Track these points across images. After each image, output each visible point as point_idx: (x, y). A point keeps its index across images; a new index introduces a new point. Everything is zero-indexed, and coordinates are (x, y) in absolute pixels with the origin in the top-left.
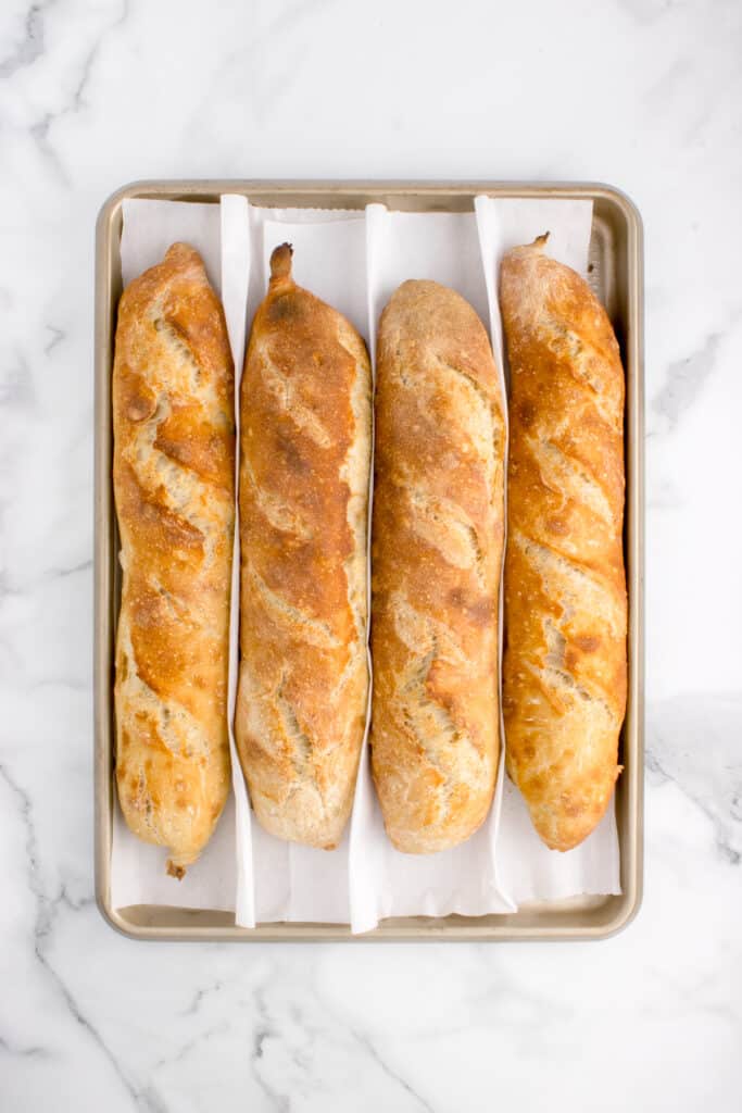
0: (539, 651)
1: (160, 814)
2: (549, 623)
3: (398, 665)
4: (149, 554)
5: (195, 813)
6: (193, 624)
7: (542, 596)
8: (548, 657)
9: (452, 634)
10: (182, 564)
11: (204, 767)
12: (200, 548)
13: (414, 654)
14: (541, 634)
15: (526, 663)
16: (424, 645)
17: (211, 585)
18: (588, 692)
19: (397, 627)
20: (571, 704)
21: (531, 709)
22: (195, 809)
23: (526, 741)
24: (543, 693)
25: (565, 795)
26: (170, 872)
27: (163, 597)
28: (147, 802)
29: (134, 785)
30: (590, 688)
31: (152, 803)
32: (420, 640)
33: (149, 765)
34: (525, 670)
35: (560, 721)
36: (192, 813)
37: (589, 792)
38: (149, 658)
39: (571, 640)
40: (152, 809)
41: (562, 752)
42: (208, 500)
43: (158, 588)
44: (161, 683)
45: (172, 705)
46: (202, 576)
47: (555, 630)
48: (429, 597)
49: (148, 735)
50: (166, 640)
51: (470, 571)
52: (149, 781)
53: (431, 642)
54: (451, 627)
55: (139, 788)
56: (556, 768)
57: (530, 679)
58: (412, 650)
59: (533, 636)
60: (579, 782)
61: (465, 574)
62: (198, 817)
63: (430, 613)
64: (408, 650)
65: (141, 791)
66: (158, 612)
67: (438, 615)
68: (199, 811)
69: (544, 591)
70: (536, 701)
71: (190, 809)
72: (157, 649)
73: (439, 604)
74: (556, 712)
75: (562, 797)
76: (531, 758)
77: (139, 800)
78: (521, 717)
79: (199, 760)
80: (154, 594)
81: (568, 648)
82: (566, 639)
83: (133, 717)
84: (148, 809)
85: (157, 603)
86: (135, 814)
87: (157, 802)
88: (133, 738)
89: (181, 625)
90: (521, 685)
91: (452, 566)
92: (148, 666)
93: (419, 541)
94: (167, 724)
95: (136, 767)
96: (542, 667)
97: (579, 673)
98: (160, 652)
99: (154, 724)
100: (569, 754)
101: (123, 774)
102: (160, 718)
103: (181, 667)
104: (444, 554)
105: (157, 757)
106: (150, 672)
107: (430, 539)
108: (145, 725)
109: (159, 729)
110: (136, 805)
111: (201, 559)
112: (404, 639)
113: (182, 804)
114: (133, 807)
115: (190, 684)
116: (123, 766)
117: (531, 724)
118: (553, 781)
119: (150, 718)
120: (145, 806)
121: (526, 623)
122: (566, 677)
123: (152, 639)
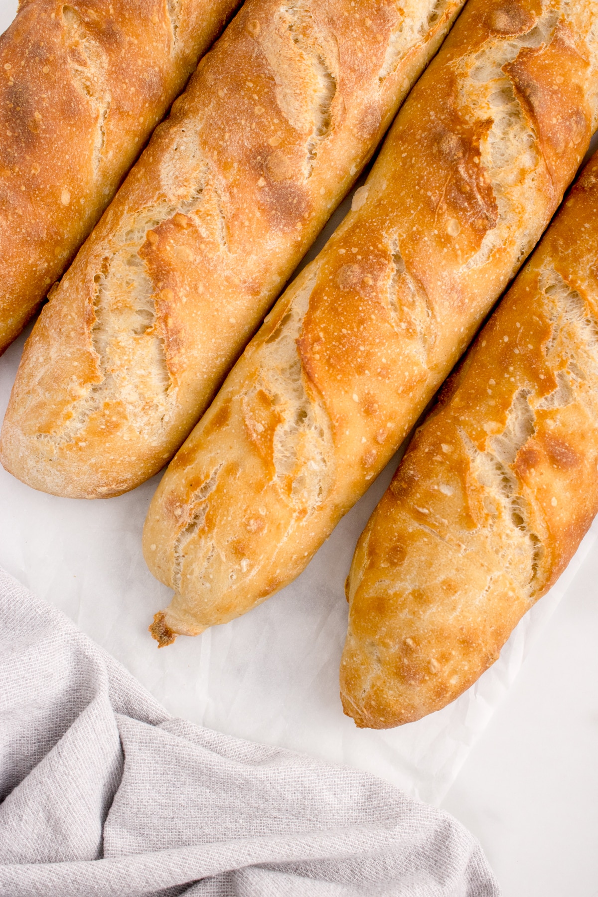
0: (489, 426)
1: (203, 542)
2: (524, 395)
3: (135, 203)
4: (409, 201)
5: (249, 571)
6: (410, 323)
7: (537, 353)
8: (498, 441)
9: (225, 198)
10: (444, 240)
11: (298, 519)
12: (480, 233)
13: (163, 197)
14: (506, 405)
15: (462, 433)
16: (181, 191)
17: (462, 291)
18: (525, 516)
19: (167, 156)
20: (494, 517)
21: (432, 496)
22: (251, 566)
23: (401, 538)
24: (464, 482)
25: (410, 642)
26: (153, 629)
27: (394, 265)
28: (196, 517)
29: (193, 484)
30: (531, 513)
31: (202, 522)
32: (183, 182)
33: (231, 469)
34: (454, 442)
35: (465, 533)
36: (245, 570)
37: (444, 658)
38: (325, 330)
39: (542, 435)
40: (196, 530)
41: (442, 577)
42: (528, 182)
43: (392, 250)
44: (320, 371)
45: (315, 410)
46: (460, 271)
47: (527, 410)
48: (227, 135)
49: (260, 428)
50: (362, 322)
51: (300, 137)
52: (219, 490)
53: (192, 191)
54: (229, 188)
55: (197, 492)
56: (421, 597)
57: (455, 457)
58: (165, 189)
59: (492, 403)
60: (440, 635)
61: (292, 135)
62: (247, 580)
63: (215, 157)
64: (158, 188)
65: (197, 497)
66: (375, 279)
67: (225, 166)
68: (254, 572)
69: (543, 348)
70: (446, 491)
71: (244, 563)
72: (343, 326)
73: (233, 151)
74: (467, 520)
75: (405, 643)
76: (393, 564)
77: (188, 507)
78: (411, 502)
79: (298, 507)
80: (384, 254)
81: (532, 443)
82: (536, 429)
83: (253, 394)
84: (192, 526)
85: (382, 267)
86: (167, 524)
87: (210, 522)
88: (234, 419)
89: (393, 314)
90: (438, 458)
91: (278, 112)
92: (317, 340)
93: (257, 57)
94: (293, 431)
95: (212, 462)
96: (482, 448)
97: (528, 484)
98: (344, 331)
99: (277, 420)
100: (450, 587)
101: (186, 460)
102: (289, 417)
103: (360, 370)
104: (278, 90)
105: (251, 466)
106: (317, 347)
107: (272, 60)
108: (264, 413)
109: (280, 430)
110: (178, 512)
111: (474, 249)
112: (163, 175)
113: (239, 551)
114: (171, 512)
115: (356, 397)
116: (194, 450)
117: (420, 517)
118: (404, 615)
119: (278, 408)
120: (189, 520)
121: (492, 382)
122: (506, 480)
123: (344, 309)
